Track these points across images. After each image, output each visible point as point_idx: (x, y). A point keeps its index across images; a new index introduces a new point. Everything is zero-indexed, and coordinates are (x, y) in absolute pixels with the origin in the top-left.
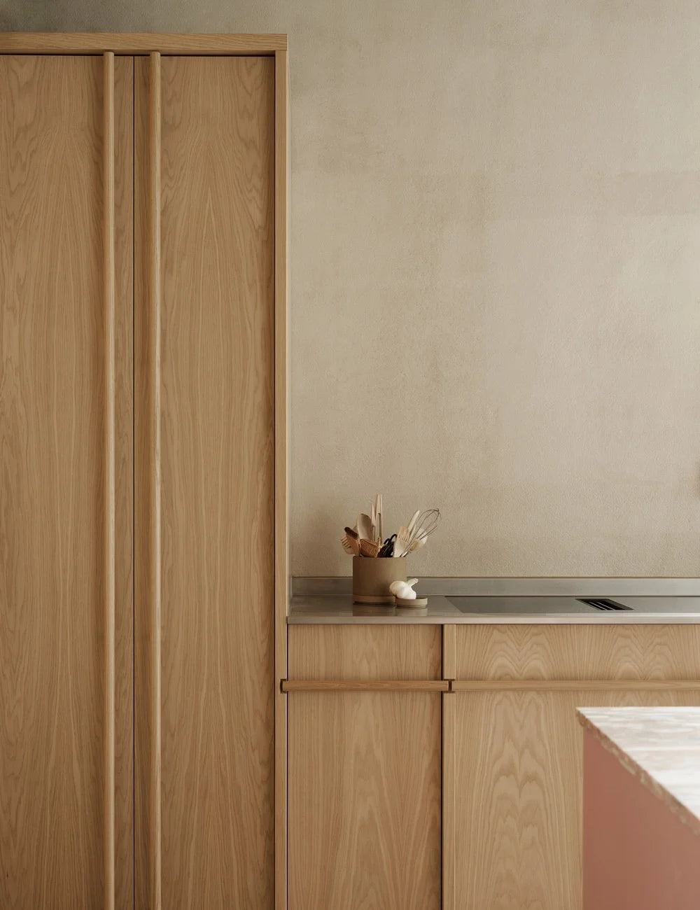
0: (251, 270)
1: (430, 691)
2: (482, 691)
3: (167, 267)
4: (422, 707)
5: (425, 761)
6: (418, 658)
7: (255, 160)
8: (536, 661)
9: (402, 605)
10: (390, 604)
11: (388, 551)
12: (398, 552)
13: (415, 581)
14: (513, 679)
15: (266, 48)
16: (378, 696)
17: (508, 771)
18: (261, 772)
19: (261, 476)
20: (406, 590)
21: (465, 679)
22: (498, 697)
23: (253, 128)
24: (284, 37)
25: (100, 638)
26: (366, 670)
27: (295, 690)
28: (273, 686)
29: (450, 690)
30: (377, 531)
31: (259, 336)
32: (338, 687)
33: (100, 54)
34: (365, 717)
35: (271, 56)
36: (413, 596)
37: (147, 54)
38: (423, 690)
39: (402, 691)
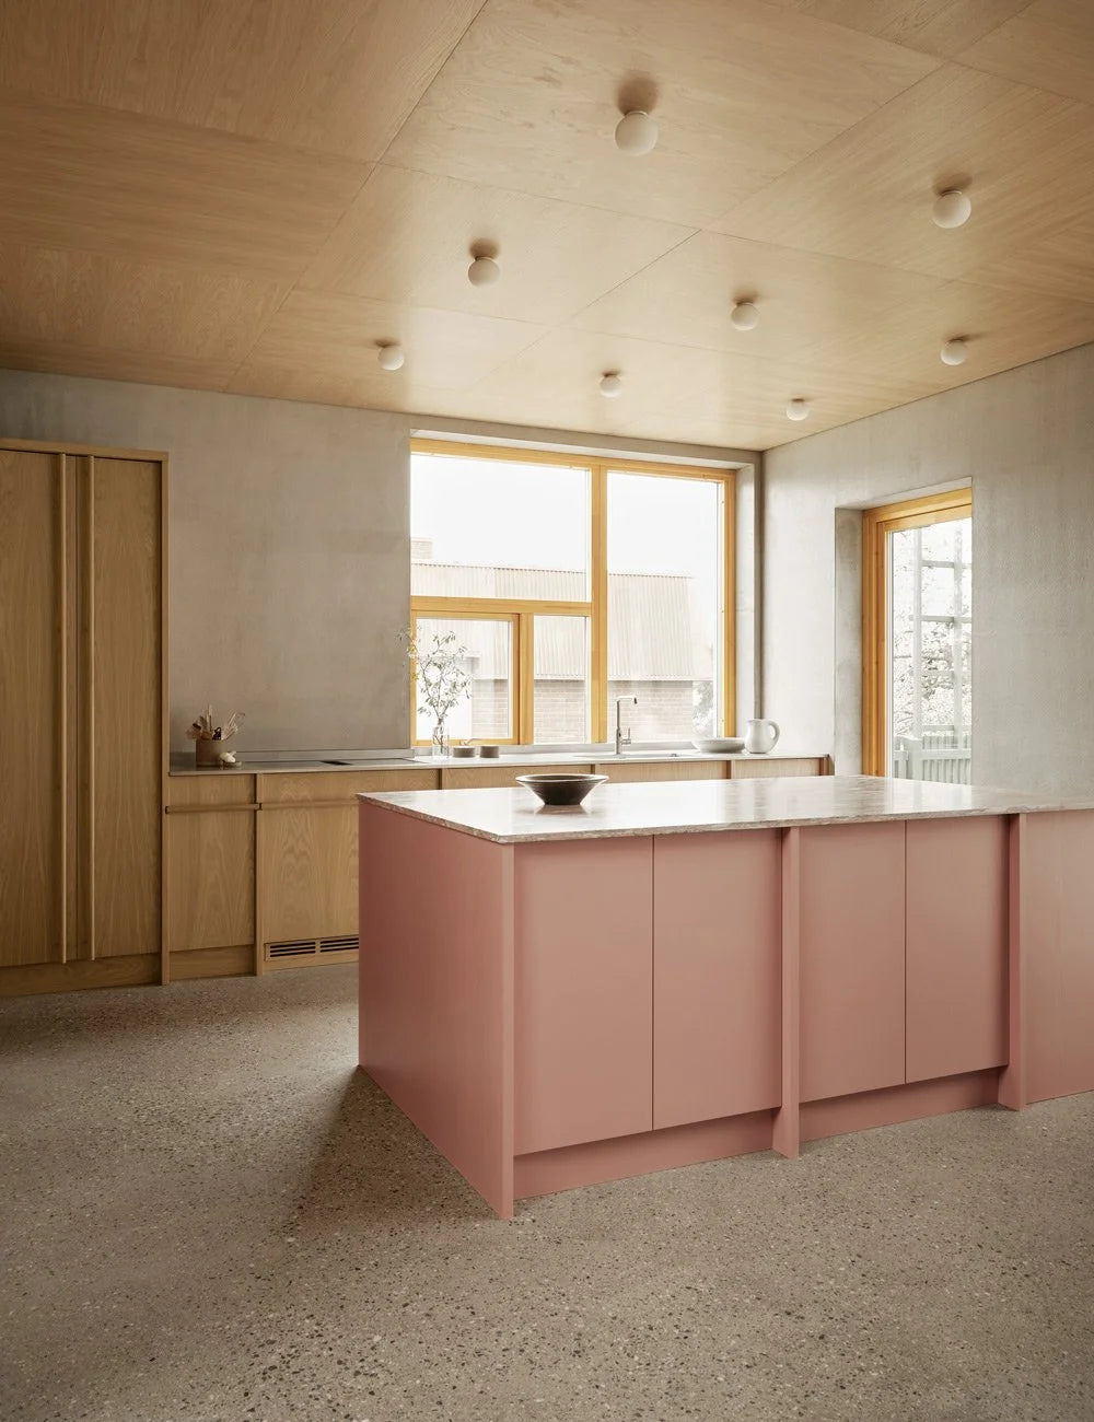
0: (146, 580)
1: (249, 810)
2: (275, 809)
3: (97, 578)
4: (243, 820)
5: (246, 847)
6: (243, 792)
7: (150, 520)
8: (305, 792)
9: (228, 765)
10: (218, 764)
11: (218, 735)
12: (223, 737)
13: (234, 753)
14: (293, 802)
15: (158, 459)
16: (220, 814)
17: (291, 850)
18: (153, 859)
19: (153, 693)
20: (231, 758)
21: (269, 803)
22: (285, 812)
23: (148, 501)
24: (167, 454)
25: (57, 787)
26: (212, 800)
27: (172, 813)
28: (160, 810)
29: (260, 809)
30: (208, 725)
31: (151, 614)
32: (195, 810)
33: (57, 454)
34: (212, 826)
35: (160, 463)
36: (234, 760)
37: (86, 456)
38: (245, 810)
39: (233, 810)
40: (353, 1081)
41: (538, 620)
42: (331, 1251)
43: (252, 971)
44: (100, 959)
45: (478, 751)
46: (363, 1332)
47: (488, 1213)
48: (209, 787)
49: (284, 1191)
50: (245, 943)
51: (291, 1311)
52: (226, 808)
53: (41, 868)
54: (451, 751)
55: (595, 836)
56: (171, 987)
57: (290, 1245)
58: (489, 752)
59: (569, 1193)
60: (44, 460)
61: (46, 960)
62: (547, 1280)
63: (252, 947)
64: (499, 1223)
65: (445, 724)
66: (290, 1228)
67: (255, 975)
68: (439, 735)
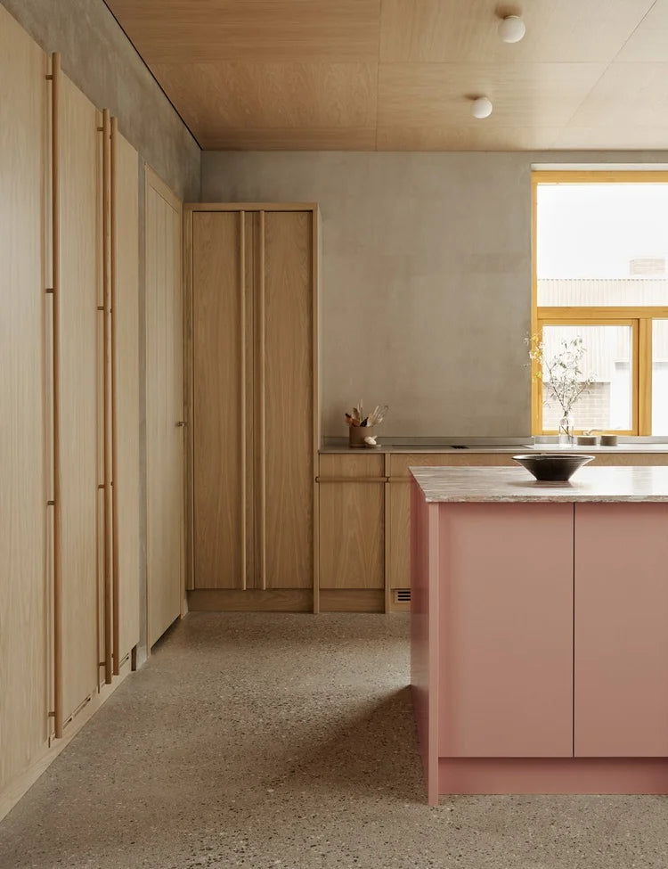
0: (303, 303)
1: (380, 482)
2: (401, 482)
3: (267, 302)
4: (376, 488)
5: (377, 512)
6: (374, 468)
7: (305, 255)
9: (370, 447)
10: (364, 445)
11: (364, 424)
12: (369, 424)
13: (376, 437)
15: (309, 208)
16: (358, 484)
19: (308, 390)
20: (372, 441)
21: (394, 477)
23: (303, 242)
24: (316, 204)
26: (352, 474)
27: (321, 482)
28: (312, 479)
29: (388, 481)
30: (360, 415)
32: (340, 480)
33: (239, 211)
34: (351, 494)
35: (311, 211)
36: (375, 443)
37: (259, 211)
38: (377, 482)
39: (368, 482)
40: (395, 696)
41: (656, 323)
42: (291, 802)
43: (382, 610)
44: (270, 590)
45: (598, 440)
46: (272, 856)
47: (423, 798)
48: (351, 463)
49: (290, 759)
50: (378, 587)
51: (236, 834)
52: (364, 480)
53: (229, 517)
54: (576, 440)
55: (512, 500)
56: (319, 616)
57: (268, 793)
58: (607, 441)
59: (496, 797)
60: (230, 218)
61: (233, 587)
62: (427, 851)
63: (383, 590)
64: (423, 807)
65: (570, 417)
66: (276, 783)
67: (384, 612)
68: (565, 427)
